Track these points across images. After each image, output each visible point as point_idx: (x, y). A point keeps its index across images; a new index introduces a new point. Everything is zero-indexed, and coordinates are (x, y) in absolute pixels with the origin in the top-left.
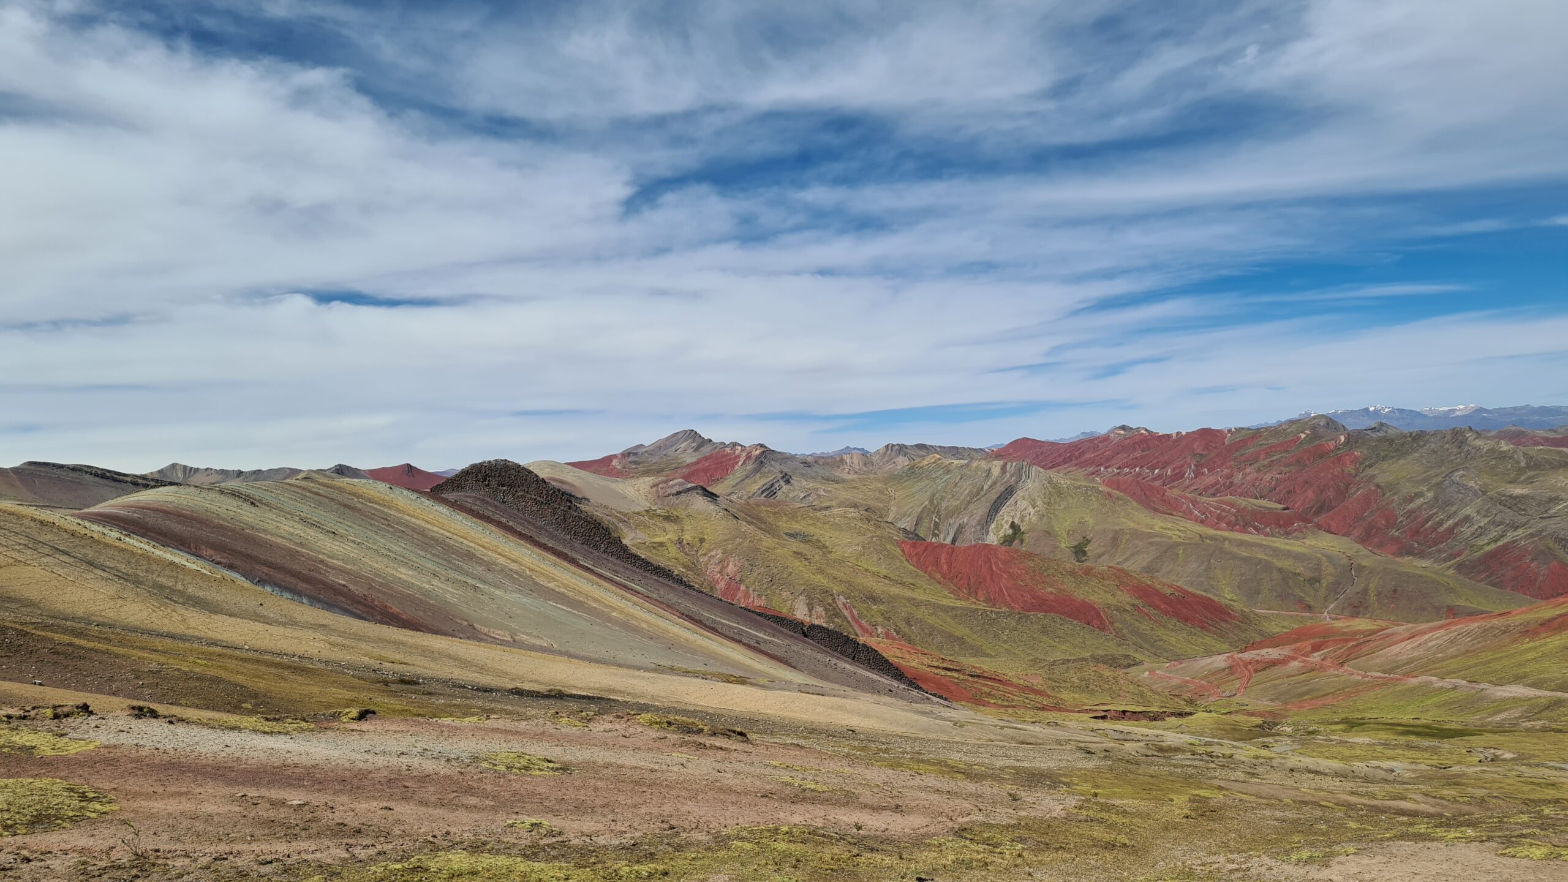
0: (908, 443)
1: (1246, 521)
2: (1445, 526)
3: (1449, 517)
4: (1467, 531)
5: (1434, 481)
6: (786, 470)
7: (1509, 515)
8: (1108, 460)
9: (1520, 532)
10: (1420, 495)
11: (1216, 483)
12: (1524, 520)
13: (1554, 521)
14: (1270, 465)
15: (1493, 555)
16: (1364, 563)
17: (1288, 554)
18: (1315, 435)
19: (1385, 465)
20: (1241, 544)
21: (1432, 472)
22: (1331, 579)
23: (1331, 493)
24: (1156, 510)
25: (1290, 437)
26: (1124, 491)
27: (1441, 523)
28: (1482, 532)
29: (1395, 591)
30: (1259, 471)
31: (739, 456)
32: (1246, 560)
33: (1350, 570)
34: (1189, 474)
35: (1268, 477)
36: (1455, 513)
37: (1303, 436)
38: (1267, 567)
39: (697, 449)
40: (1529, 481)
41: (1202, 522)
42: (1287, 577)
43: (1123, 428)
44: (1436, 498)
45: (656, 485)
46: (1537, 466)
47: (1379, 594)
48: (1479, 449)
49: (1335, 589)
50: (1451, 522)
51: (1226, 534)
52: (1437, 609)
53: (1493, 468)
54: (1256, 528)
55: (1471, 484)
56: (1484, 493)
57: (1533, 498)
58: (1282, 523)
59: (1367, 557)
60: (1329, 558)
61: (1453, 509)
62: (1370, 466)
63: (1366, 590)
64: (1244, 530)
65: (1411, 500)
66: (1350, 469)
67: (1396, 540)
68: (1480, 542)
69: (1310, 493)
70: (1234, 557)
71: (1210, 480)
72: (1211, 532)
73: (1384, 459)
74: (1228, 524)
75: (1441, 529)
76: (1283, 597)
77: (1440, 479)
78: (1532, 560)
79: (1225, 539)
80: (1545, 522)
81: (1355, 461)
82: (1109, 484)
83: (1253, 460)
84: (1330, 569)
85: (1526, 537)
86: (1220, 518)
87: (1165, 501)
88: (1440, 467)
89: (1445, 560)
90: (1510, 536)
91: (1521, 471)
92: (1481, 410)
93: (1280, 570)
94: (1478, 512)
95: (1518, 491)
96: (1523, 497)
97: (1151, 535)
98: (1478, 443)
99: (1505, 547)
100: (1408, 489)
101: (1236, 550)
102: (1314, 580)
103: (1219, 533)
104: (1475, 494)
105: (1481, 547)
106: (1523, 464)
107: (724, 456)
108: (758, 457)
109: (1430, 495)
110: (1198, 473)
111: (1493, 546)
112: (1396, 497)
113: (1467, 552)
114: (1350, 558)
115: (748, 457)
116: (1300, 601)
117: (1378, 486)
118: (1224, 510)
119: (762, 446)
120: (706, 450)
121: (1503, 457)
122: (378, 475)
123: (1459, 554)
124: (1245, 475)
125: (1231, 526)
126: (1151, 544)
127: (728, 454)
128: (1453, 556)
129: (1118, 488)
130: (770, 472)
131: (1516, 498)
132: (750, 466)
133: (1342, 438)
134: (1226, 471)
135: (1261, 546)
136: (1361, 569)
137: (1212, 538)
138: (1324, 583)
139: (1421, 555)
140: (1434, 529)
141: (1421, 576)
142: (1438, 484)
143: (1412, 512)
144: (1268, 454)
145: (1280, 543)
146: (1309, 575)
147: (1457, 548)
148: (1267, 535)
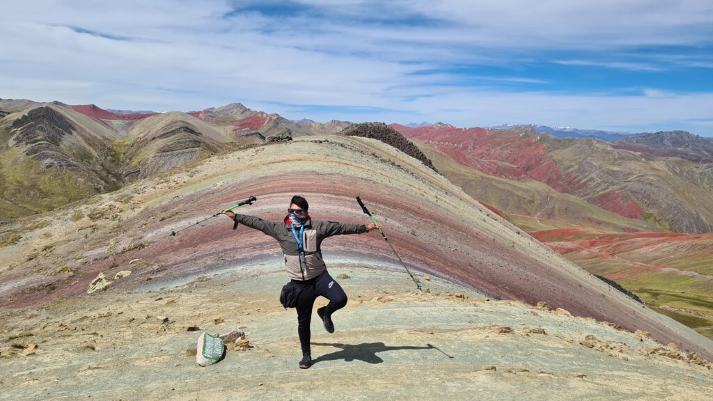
0: (341, 120)
1: (501, 172)
2: (583, 181)
3: (585, 177)
4: (592, 184)
5: (578, 161)
6: (289, 128)
7: (610, 179)
8: (433, 138)
9: (615, 186)
10: (572, 166)
11: (483, 153)
12: (617, 181)
13: (631, 183)
14: (507, 147)
15: (604, 196)
16: (553, 196)
17: (520, 189)
18: (526, 135)
19: (557, 152)
20: (500, 182)
21: (577, 157)
22: (539, 202)
23: (533, 162)
24: (461, 163)
25: (516, 135)
26: (448, 153)
27: (581, 180)
28: (598, 185)
29: (566, 209)
30: (501, 149)
31: (265, 119)
32: (502, 190)
33: (547, 199)
34: (470, 147)
35: (505, 152)
36: (587, 176)
37: (521, 135)
38: (512, 194)
39: (242, 113)
40: (619, 165)
41: (481, 171)
42: (520, 199)
43: (440, 123)
44: (579, 169)
45: (236, 130)
46: (623, 158)
47: (559, 210)
48: (598, 148)
49: (541, 206)
50: (585, 180)
51: (493, 177)
52: (584, 219)
53: (604, 157)
54: (506, 177)
55: (595, 164)
56: (600, 168)
57: (621, 172)
58: (516, 174)
59: (555, 194)
60: (538, 192)
61: (587, 174)
62: (550, 151)
63: (554, 207)
64: (500, 176)
65: (568, 168)
66: (542, 152)
67: (561, 186)
68: (598, 190)
69: (524, 162)
70: (497, 188)
71: (480, 151)
72: (486, 176)
73: (556, 149)
74: (493, 172)
75: (581, 183)
76: (518, 208)
77: (581, 160)
78: (621, 200)
79: (492, 180)
80: (626, 184)
81: (544, 149)
82: (441, 149)
83: (499, 144)
84: (538, 197)
85: (618, 189)
86: (489, 170)
87: (465, 159)
88: (580, 155)
89: (582, 196)
90: (611, 188)
91: (616, 160)
92: (576, 130)
93: (517, 196)
94: (597, 176)
95: (615, 168)
96: (618, 171)
97: (460, 175)
98: (598, 145)
99: (609, 193)
100: (567, 163)
101: (497, 185)
102: (532, 202)
103: (490, 176)
104: (596, 168)
105: (598, 192)
106: (616, 157)
107: (257, 118)
108: (275, 121)
109: (576, 167)
110: (474, 148)
111: (603, 192)
112: (562, 166)
113: (592, 194)
114: (547, 193)
115: (270, 120)
116: (525, 210)
117: (554, 161)
118: (491, 166)
119: (277, 115)
120: (247, 114)
121: (608, 153)
122: (77, 108)
123: (588, 194)
124: (496, 150)
125: (495, 174)
126: (460, 179)
127: (259, 117)
128: (586, 195)
129: (445, 152)
130: (281, 128)
131: (614, 171)
132: (271, 124)
133: (539, 138)
134: (487, 148)
135: (508, 184)
136: (552, 198)
137: (487, 179)
138: (536, 203)
139: (572, 193)
140: (578, 182)
141: (578, 203)
142: (581, 162)
143: (568, 174)
144: (506, 142)
145: (516, 183)
146: (529, 199)
147: (587, 192)
148: (510, 179)
